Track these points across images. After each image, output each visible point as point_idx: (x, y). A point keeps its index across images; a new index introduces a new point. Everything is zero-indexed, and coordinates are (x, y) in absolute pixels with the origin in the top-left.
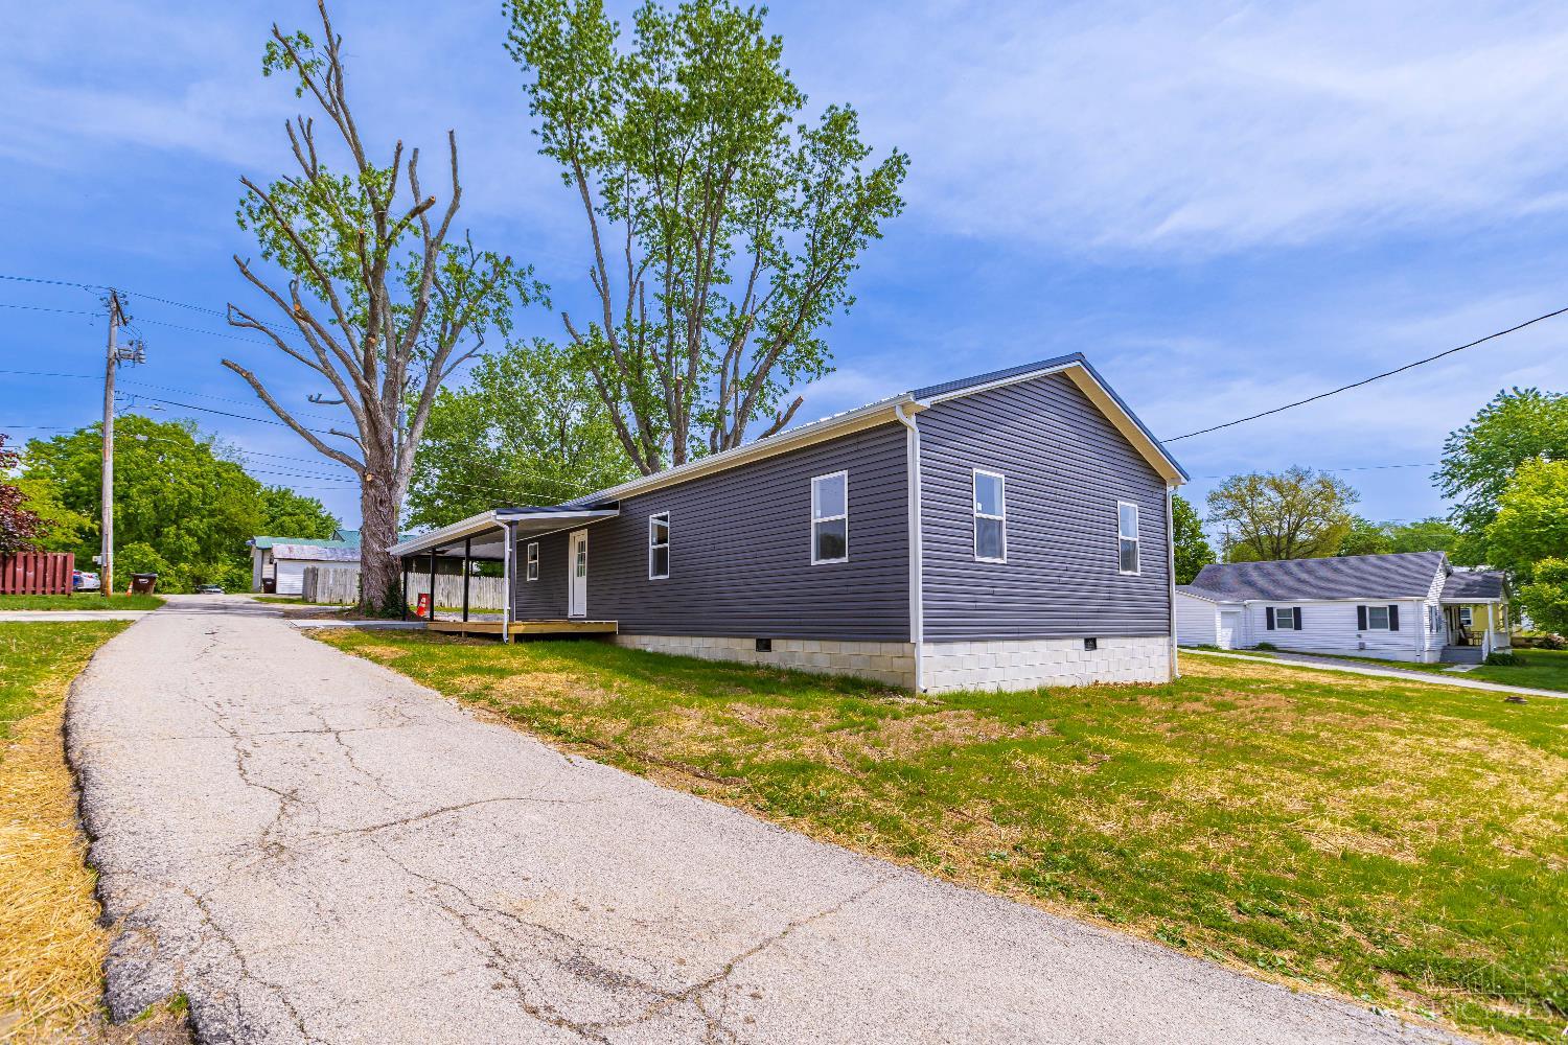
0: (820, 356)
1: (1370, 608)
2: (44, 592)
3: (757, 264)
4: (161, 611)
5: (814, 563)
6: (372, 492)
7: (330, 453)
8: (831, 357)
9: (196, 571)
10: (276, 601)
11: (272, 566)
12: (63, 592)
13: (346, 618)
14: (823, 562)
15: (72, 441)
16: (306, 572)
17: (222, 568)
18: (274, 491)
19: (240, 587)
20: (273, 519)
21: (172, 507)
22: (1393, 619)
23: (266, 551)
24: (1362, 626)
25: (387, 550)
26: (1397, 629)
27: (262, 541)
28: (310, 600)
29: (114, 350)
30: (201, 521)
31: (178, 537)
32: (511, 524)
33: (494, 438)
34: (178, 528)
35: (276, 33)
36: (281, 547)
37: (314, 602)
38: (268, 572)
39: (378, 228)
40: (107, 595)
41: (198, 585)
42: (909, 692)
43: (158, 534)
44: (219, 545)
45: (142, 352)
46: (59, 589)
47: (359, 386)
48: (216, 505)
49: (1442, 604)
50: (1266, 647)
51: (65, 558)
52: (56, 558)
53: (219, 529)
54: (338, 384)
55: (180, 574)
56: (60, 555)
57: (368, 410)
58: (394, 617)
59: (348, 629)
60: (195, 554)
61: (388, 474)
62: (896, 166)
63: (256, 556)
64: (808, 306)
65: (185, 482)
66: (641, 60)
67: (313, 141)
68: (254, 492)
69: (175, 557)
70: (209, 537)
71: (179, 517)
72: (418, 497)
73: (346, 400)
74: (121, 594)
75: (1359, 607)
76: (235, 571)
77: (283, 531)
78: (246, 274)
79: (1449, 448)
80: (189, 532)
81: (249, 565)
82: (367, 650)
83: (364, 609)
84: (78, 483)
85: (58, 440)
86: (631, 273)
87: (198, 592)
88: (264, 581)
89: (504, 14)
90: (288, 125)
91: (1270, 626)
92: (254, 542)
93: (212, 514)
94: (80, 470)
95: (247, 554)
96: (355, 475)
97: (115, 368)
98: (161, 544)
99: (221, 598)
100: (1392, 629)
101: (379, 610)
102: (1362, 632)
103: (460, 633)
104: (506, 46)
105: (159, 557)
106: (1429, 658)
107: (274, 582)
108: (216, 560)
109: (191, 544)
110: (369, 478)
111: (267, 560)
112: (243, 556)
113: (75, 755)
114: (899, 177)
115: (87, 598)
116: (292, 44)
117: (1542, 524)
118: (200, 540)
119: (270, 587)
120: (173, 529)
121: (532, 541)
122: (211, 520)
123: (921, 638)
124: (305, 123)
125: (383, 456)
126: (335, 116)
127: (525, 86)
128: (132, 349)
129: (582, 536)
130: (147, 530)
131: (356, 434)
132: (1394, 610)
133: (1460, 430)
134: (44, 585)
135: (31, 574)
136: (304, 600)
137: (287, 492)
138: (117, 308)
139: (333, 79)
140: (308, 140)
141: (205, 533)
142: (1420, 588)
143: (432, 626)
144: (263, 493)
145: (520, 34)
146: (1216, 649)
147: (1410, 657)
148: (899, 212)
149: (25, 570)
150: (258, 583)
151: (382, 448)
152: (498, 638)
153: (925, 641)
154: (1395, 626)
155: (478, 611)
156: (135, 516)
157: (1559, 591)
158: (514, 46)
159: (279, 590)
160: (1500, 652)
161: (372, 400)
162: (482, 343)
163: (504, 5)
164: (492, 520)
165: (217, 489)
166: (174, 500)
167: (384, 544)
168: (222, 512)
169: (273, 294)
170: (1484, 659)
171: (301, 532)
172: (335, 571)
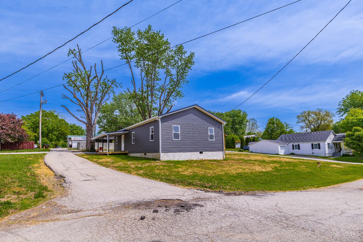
0: (181, 94)
1: (314, 144)
2: (29, 149)
3: (167, 76)
4: (50, 152)
5: (150, 141)
6: (88, 128)
7: (80, 121)
8: (183, 94)
9: (56, 143)
10: (72, 149)
11: (71, 142)
12: (32, 149)
13: (84, 152)
14: (152, 140)
15: (30, 116)
16: (78, 143)
17: (61, 142)
18: (72, 125)
19: (65, 146)
20: (72, 131)
21: (50, 130)
22: (319, 146)
23: (70, 138)
24: (313, 148)
25: (91, 139)
26: (320, 149)
27: (69, 136)
28: (78, 149)
29: (42, 102)
30: (57, 132)
31: (52, 136)
32: (108, 135)
33: (117, 113)
34: (52, 134)
35: (70, 50)
36: (73, 138)
37: (79, 149)
38: (70, 143)
39: (88, 80)
40: (40, 149)
41: (56, 146)
42: (159, 160)
43: (48, 135)
44: (60, 137)
45: (46, 102)
46: (32, 148)
47: (85, 109)
48: (60, 129)
49: (332, 143)
50: (292, 154)
51: (33, 142)
52: (31, 142)
53: (60, 134)
54: (82, 107)
55: (52, 144)
56: (32, 142)
57: (87, 113)
58: (92, 152)
59: (83, 154)
60: (55, 140)
61: (91, 125)
62: (192, 55)
63: (68, 140)
64: (177, 84)
65: (53, 124)
66: (139, 40)
67: (77, 64)
68: (68, 125)
69: (51, 140)
70: (58, 136)
71: (52, 131)
72: (101, 126)
73: (83, 110)
74: (43, 149)
75: (312, 144)
76: (64, 143)
77: (74, 134)
78: (65, 88)
79: (339, 105)
80: (54, 135)
81: (67, 141)
82: (84, 157)
83: (87, 150)
84: (32, 125)
85: (27, 116)
86: (142, 78)
87: (56, 148)
88: (70, 145)
89: (112, 34)
90: (72, 62)
91: (293, 149)
92: (68, 137)
93: (59, 131)
94: (32, 122)
95: (66, 139)
96: (85, 125)
97: (42, 105)
98: (48, 138)
99: (61, 149)
100: (319, 149)
101: (89, 150)
102: (313, 150)
103: (102, 154)
104: (113, 41)
105: (48, 140)
106: (328, 155)
107: (72, 145)
108: (60, 141)
109: (54, 137)
110: (88, 125)
111: (70, 140)
112: (65, 139)
113: (48, 165)
114: (193, 57)
115: (37, 150)
116: (73, 51)
117: (351, 124)
118: (56, 136)
119: (71, 146)
120: (51, 134)
121: (117, 137)
122: (59, 132)
123: (161, 152)
124: (75, 61)
125: (90, 121)
126: (80, 62)
127: (117, 47)
128: (45, 101)
129: (123, 136)
130: (46, 135)
131: (85, 117)
132: (319, 144)
133: (342, 101)
134: (29, 147)
135: (27, 145)
136: (77, 149)
137: (75, 125)
138: (42, 94)
139: (80, 56)
140: (76, 64)
141: (57, 135)
142: (325, 140)
143: (98, 153)
144: (69, 125)
145: (115, 37)
146: (279, 155)
147: (323, 155)
148: (194, 64)
149: (26, 145)
150: (68, 146)
151: (90, 120)
152: (106, 154)
153: (162, 152)
154: (319, 148)
155: (110, 150)
156: (43, 132)
157: (349, 139)
158: (114, 40)
159: (73, 147)
160: (346, 154)
161: (88, 111)
162: (110, 97)
163: (112, 33)
164: (105, 134)
165: (60, 125)
166: (51, 128)
167: (91, 138)
168: (61, 130)
169: (70, 91)
170: (341, 155)
171: (78, 134)
172: (83, 143)
